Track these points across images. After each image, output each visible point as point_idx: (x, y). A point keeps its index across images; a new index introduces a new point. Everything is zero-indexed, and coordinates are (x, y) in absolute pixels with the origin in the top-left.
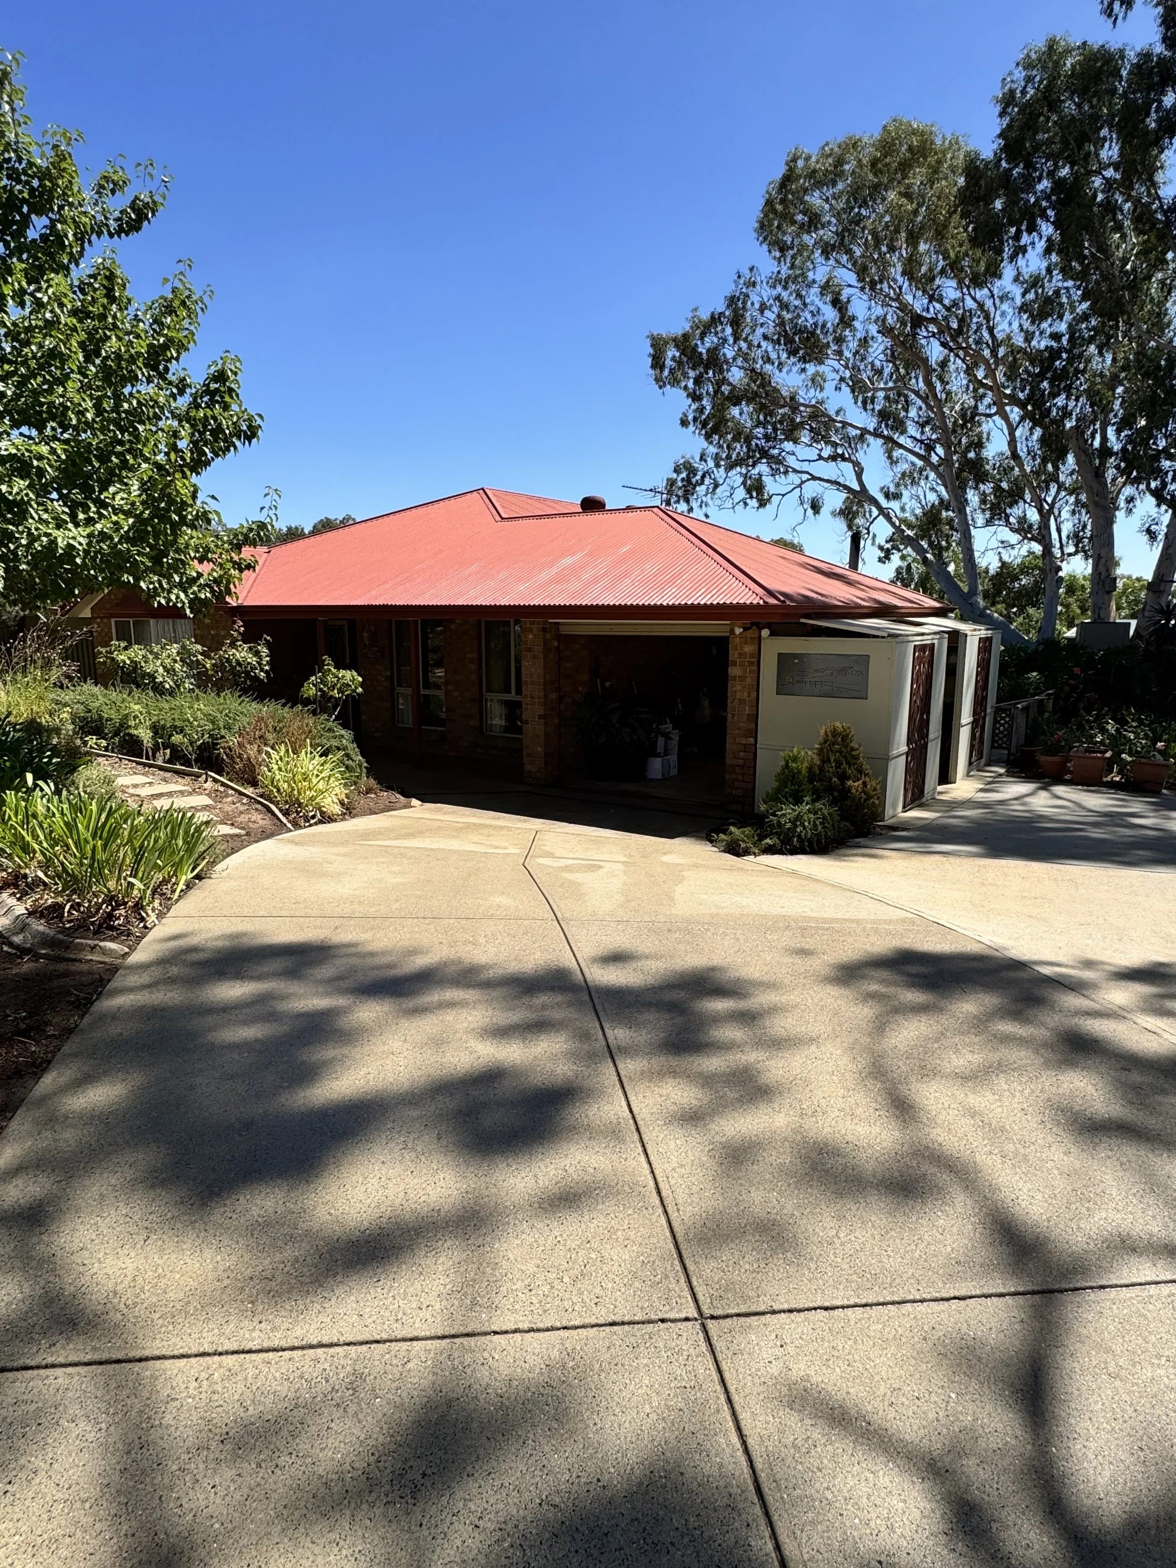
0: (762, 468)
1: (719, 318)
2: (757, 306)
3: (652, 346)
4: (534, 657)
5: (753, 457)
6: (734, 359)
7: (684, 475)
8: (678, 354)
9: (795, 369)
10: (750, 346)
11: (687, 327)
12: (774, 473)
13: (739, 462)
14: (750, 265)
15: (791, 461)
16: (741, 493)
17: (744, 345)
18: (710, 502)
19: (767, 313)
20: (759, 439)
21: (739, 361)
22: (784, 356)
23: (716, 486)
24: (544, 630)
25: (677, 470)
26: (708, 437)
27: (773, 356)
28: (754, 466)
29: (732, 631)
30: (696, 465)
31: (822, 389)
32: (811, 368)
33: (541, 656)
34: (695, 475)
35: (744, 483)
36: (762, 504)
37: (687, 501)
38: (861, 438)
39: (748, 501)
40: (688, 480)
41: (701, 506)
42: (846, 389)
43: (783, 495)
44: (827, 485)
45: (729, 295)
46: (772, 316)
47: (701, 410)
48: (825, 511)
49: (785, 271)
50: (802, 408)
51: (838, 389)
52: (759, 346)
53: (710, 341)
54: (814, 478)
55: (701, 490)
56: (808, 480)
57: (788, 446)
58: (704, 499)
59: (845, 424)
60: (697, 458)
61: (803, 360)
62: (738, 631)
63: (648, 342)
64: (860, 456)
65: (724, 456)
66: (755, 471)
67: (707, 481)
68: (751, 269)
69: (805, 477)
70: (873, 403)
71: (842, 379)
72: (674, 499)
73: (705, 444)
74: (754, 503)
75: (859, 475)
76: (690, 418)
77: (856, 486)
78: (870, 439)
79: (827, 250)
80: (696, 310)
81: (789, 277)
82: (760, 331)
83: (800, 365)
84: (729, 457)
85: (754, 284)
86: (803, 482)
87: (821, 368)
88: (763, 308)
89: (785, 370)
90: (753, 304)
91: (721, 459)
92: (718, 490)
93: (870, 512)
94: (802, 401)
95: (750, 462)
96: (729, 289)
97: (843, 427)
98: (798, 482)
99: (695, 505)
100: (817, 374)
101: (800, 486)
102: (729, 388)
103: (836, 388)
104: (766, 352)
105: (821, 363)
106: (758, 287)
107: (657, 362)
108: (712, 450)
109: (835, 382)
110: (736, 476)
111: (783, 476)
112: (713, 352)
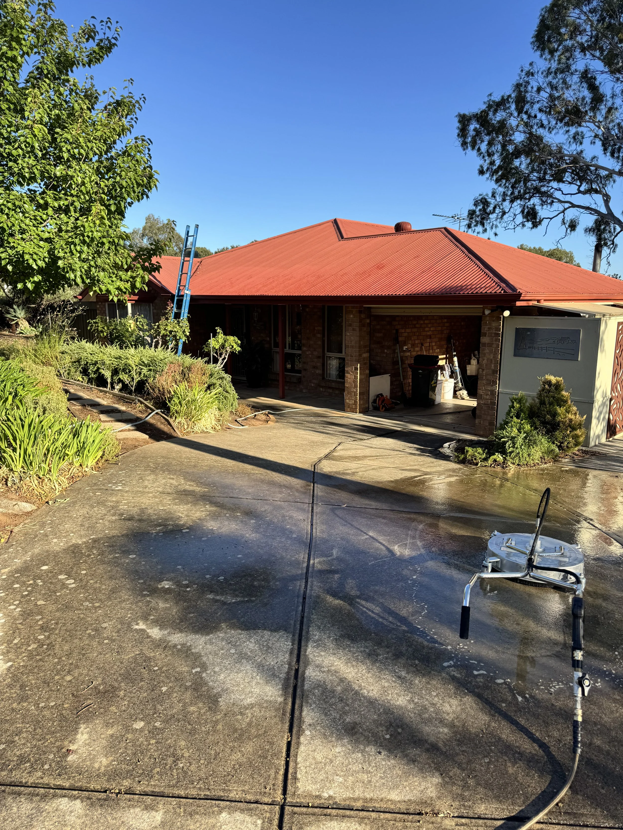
0: (536, 200)
1: (507, 99)
2: (535, 89)
3: (460, 122)
4: (354, 330)
5: (529, 193)
6: (518, 126)
7: (480, 207)
8: (478, 126)
9: (561, 131)
10: (529, 116)
11: (484, 107)
12: (543, 203)
13: (520, 197)
14: (530, 61)
15: (558, 195)
16: (520, 218)
17: (525, 117)
18: (498, 224)
19: (542, 93)
20: (534, 181)
21: (521, 128)
22: (553, 122)
23: (504, 213)
24: (360, 312)
25: (476, 205)
26: (497, 181)
27: (545, 122)
28: (529, 199)
29: (484, 313)
30: (489, 200)
31: (581, 143)
32: (573, 130)
33: (358, 329)
34: (488, 206)
35: (522, 212)
36: (535, 225)
37: (483, 225)
38: (609, 177)
39: (526, 223)
40: (484, 210)
41: (492, 228)
42: (599, 143)
43: (551, 219)
44: (582, 210)
45: (515, 84)
46: (546, 95)
47: (492, 163)
48: (580, 229)
49: (554, 65)
50: (566, 158)
51: (593, 143)
52: (535, 116)
53: (500, 115)
54: (573, 206)
55: (493, 216)
56: (569, 207)
57: (555, 184)
58: (495, 223)
59: (598, 167)
60: (490, 195)
61: (567, 124)
62: (487, 312)
63: (457, 119)
64: (609, 190)
65: (509, 193)
66: (532, 202)
67: (497, 210)
68: (531, 64)
69: (567, 205)
70: (619, 152)
71: (596, 136)
72: (474, 223)
73: (495, 186)
74: (529, 224)
75: (607, 202)
76: (485, 169)
77: (603, 210)
78: (616, 177)
79: (583, 49)
80: (490, 95)
81: (557, 69)
82: (536, 106)
83: (566, 128)
84: (512, 193)
85: (533, 74)
86: (565, 209)
87: (580, 129)
88: (539, 90)
89: (554, 132)
90: (532, 88)
91: (507, 195)
92: (505, 217)
93: (615, 229)
94: (566, 152)
95: (527, 196)
96: (515, 79)
97: (596, 170)
98: (561, 209)
99: (488, 227)
100: (577, 134)
101: (563, 212)
102: (513, 146)
103: (591, 143)
104: (541, 120)
105: (580, 125)
106: (536, 76)
107: (463, 132)
108: (501, 190)
109: (592, 138)
110: (517, 206)
111: (549, 206)
112: (502, 123)
